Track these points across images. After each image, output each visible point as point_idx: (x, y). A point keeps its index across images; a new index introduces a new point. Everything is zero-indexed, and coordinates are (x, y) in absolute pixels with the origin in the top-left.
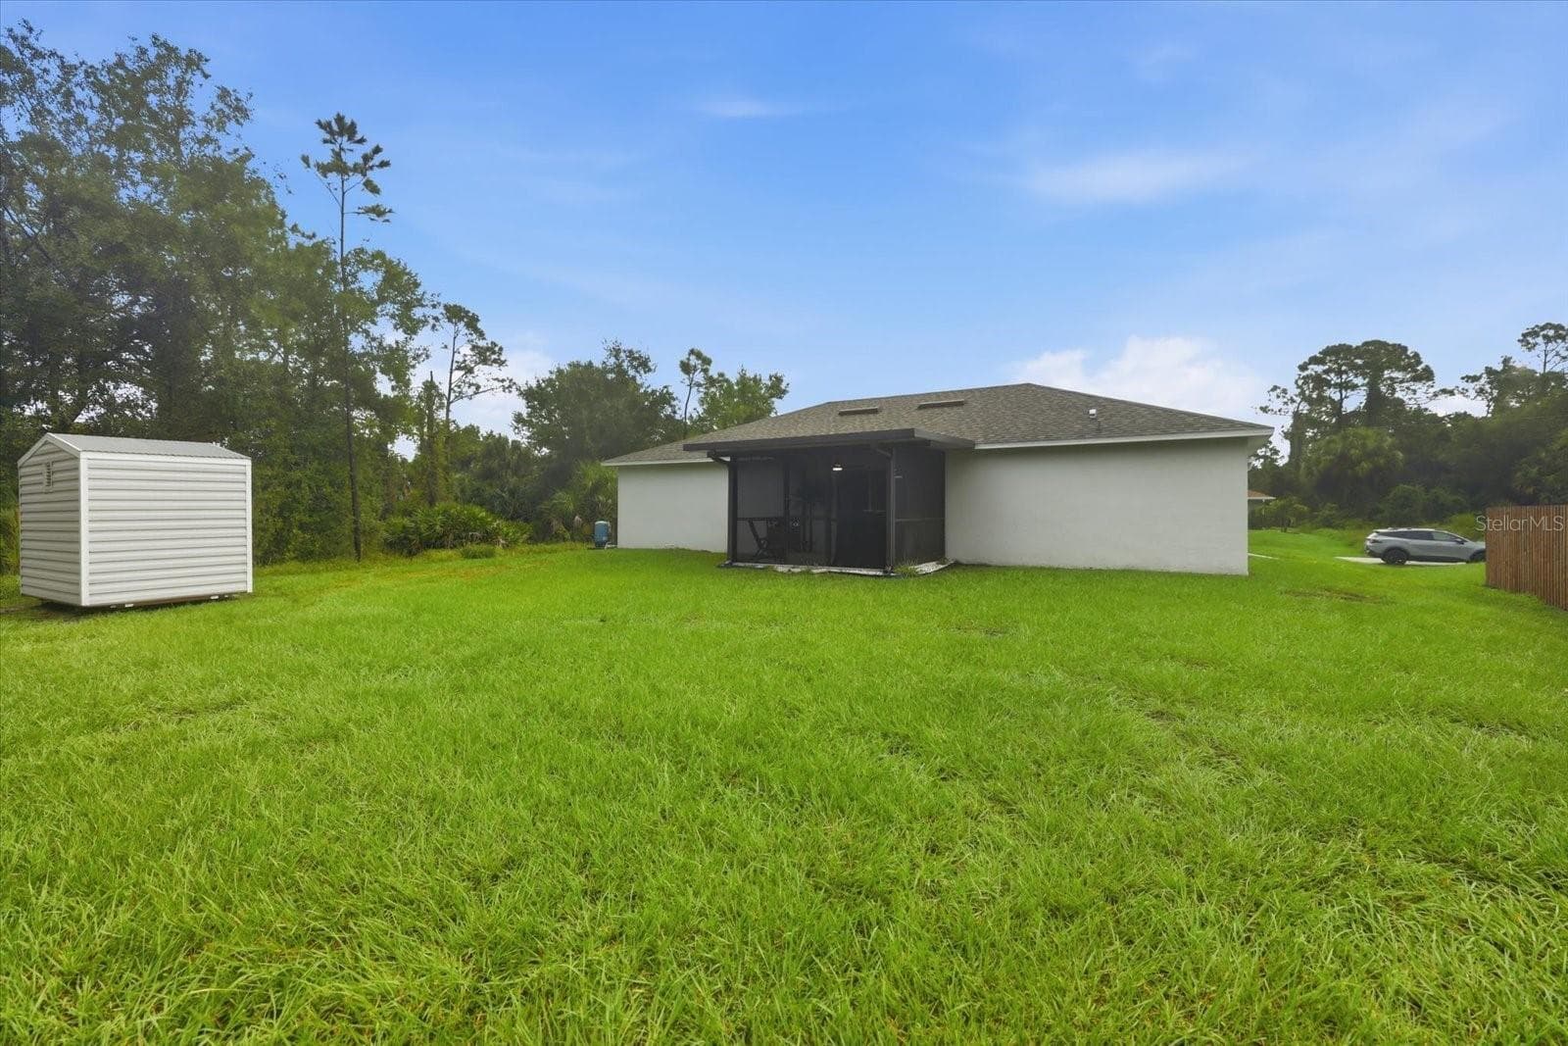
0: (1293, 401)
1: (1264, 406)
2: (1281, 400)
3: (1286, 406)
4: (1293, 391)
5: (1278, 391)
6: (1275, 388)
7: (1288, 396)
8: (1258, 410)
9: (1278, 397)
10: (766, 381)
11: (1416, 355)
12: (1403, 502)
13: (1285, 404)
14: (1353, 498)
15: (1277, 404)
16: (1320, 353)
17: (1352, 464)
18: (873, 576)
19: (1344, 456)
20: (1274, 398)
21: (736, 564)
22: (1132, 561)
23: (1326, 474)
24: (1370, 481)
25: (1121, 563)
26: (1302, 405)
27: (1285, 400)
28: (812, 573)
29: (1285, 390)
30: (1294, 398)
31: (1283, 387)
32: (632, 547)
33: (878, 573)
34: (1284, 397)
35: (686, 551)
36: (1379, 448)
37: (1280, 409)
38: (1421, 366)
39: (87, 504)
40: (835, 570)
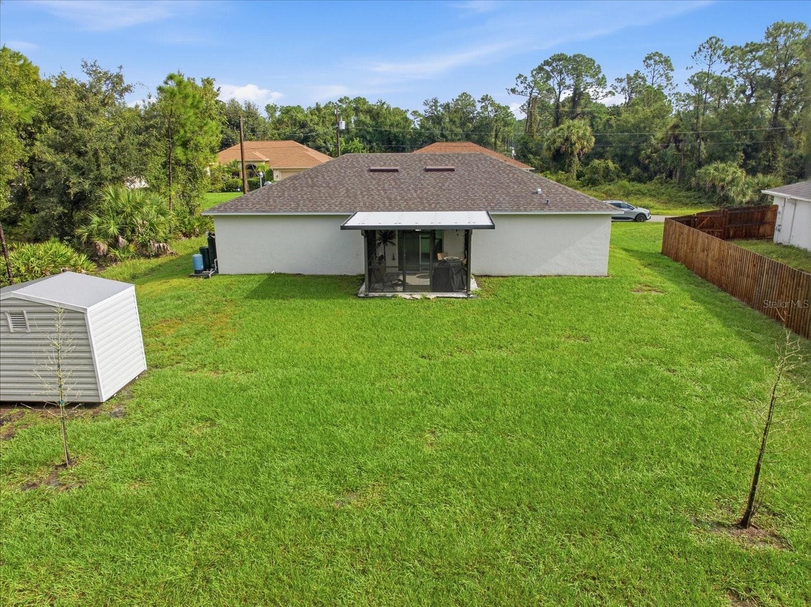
0: (530, 86)
1: (513, 88)
2: (523, 85)
3: (525, 90)
4: (530, 79)
5: (522, 78)
6: (520, 76)
7: (527, 82)
8: (510, 92)
9: (522, 83)
10: (199, 84)
11: (599, 67)
12: (595, 170)
13: (526, 88)
14: (570, 166)
15: (520, 88)
16: (550, 58)
17: (572, 145)
18: (463, 298)
19: (567, 139)
20: (519, 83)
21: (371, 294)
22: (560, 271)
23: (558, 151)
24: (579, 154)
25: (554, 272)
26: (534, 91)
27: (525, 85)
28: (429, 299)
29: (526, 77)
30: (531, 84)
31: (524, 76)
32: (233, 273)
33: (464, 296)
34: (525, 83)
35: (284, 274)
36: (584, 135)
37: (522, 92)
38: (600, 76)
39: (94, 340)
40: (438, 295)
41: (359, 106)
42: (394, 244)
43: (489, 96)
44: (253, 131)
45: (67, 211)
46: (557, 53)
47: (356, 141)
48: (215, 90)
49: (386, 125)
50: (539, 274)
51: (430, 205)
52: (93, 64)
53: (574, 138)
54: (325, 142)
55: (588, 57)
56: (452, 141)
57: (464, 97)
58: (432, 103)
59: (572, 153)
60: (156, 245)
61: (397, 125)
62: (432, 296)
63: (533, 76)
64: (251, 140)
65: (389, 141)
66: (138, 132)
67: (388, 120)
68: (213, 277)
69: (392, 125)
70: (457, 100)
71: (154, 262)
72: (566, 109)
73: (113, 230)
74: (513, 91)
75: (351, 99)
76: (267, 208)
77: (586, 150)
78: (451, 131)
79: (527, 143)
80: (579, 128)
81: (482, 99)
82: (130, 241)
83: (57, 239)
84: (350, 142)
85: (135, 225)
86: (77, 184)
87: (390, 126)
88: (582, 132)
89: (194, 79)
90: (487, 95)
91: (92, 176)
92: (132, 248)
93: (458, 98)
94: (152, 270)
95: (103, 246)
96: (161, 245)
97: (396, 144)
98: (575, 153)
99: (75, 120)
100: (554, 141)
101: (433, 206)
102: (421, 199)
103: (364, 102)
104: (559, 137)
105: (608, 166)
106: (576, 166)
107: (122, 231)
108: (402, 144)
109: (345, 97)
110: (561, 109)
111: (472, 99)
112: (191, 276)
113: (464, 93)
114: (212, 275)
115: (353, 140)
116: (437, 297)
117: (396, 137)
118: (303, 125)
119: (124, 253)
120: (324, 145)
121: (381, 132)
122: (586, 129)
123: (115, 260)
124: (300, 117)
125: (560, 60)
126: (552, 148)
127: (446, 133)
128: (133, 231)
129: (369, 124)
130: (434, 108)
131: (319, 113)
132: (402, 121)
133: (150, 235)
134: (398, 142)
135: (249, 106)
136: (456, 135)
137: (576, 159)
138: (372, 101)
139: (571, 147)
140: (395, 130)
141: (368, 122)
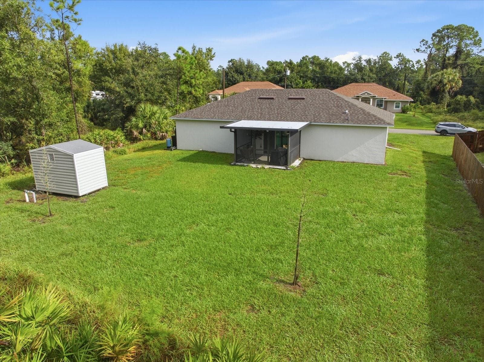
0: (430, 47)
1: (418, 48)
2: (425, 46)
3: (426, 49)
4: (430, 42)
5: (424, 42)
6: (423, 41)
7: (428, 45)
8: (415, 51)
9: (424, 45)
10: (204, 51)
11: (477, 32)
12: (458, 103)
13: (426, 48)
14: (442, 99)
15: (423, 48)
16: (441, 28)
17: (444, 85)
18: (283, 169)
19: (441, 82)
20: (422, 45)
21: (237, 164)
22: (354, 160)
23: (434, 89)
24: (449, 92)
25: (351, 160)
26: (433, 50)
27: (426, 46)
28: (264, 168)
29: (427, 41)
30: (430, 46)
31: (426, 40)
32: (184, 149)
33: (284, 168)
34: (426, 45)
35: (207, 152)
36: (454, 79)
37: (424, 51)
38: (478, 38)
39: (76, 168)
40: (271, 167)
41: (315, 61)
42: (261, 139)
43: (401, 54)
44: (249, 76)
45: (124, 115)
46: (446, 25)
47: (309, 82)
48: (212, 54)
49: (328, 72)
50: (342, 160)
51: (281, 118)
52: (143, 43)
53: (445, 81)
54: (291, 83)
55: (469, 26)
56: (368, 82)
57: (384, 55)
58: (358, 59)
59: (444, 91)
60: (161, 134)
61: (335, 72)
62: (267, 167)
63: (433, 40)
64: (248, 81)
65: (329, 82)
66: (162, 77)
67: (329, 70)
68: (174, 151)
69: (331, 72)
70: (380, 56)
71: (158, 142)
72: (451, 62)
73: (141, 125)
74: (418, 50)
75: (310, 57)
76: (199, 117)
77: (455, 89)
78: (369, 76)
79: (420, 84)
80: (450, 74)
81: (397, 56)
82: (149, 131)
83: (121, 129)
84: (306, 83)
85: (151, 123)
86: (128, 102)
87: (330, 73)
88: (453, 77)
89: (202, 49)
90: (400, 53)
91: (135, 99)
92: (149, 135)
93: (381, 55)
94: (155, 146)
95: (136, 133)
96: (164, 134)
97: (334, 84)
98: (446, 91)
99: (131, 71)
100: (432, 83)
101: (282, 118)
102: (278, 114)
103: (318, 58)
104: (435, 80)
105: (470, 100)
106: (447, 99)
107: (145, 127)
108: (337, 84)
109: (306, 56)
110: (447, 61)
111: (390, 56)
112: (165, 149)
113: (385, 52)
114: (174, 149)
115: (307, 81)
116: (270, 168)
117: (333, 79)
118: (279, 72)
119: (145, 137)
120: (290, 84)
121: (325, 77)
122: (456, 75)
123: (140, 140)
124: (278, 68)
125: (448, 29)
126: (430, 88)
127: (365, 77)
128: (150, 127)
129: (318, 71)
130: (359, 61)
131: (291, 65)
132: (338, 70)
133: (158, 129)
134: (334, 82)
135: (249, 62)
136: (371, 79)
137: (447, 94)
138: (322, 58)
139: (443, 87)
140: (333, 76)
141: (317, 70)
